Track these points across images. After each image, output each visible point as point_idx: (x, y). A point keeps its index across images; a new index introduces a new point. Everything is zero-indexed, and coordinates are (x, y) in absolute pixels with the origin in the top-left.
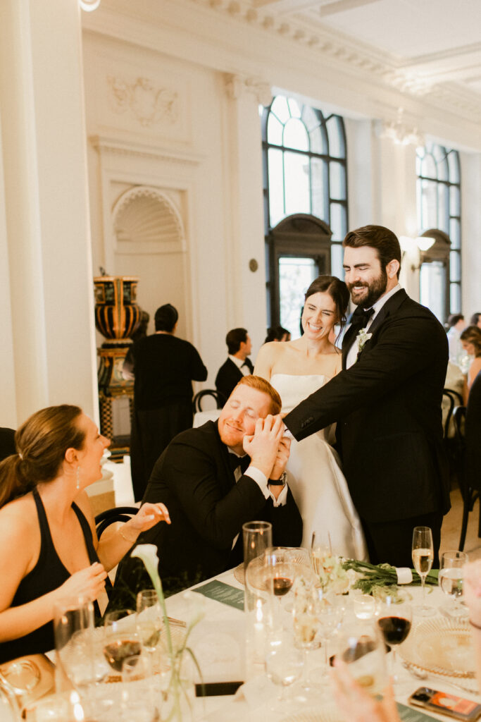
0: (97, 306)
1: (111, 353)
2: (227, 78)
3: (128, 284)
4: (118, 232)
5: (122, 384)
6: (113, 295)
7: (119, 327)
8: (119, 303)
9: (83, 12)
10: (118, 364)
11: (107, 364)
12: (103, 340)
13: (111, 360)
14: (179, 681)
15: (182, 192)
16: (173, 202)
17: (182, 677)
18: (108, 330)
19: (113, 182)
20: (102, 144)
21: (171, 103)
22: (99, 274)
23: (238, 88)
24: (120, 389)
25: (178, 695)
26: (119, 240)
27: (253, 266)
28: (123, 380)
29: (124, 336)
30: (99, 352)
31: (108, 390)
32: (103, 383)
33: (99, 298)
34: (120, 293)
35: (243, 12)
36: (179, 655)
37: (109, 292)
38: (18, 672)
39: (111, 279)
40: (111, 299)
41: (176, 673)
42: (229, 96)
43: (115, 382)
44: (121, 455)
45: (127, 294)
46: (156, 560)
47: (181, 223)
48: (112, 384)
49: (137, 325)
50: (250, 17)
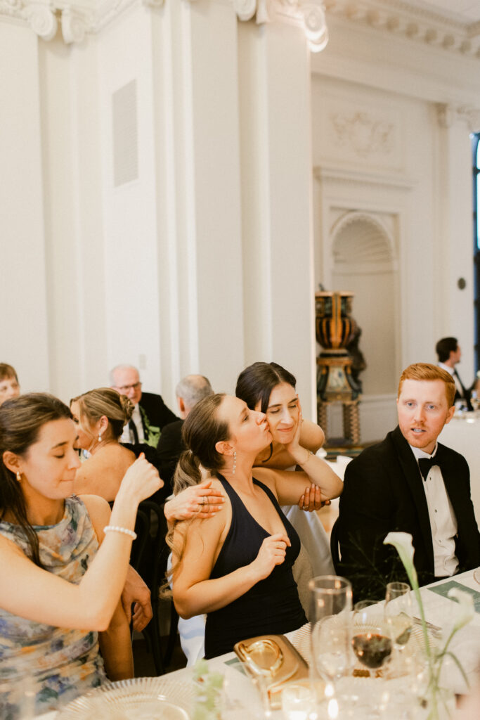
0: (317, 318)
1: (327, 361)
2: (440, 108)
3: (345, 299)
4: (335, 253)
5: (338, 390)
6: (331, 308)
7: (336, 338)
8: (336, 315)
9: (312, 54)
10: (333, 371)
11: (324, 372)
12: (321, 350)
13: (327, 368)
14: (437, 689)
15: (395, 216)
16: (386, 225)
17: (441, 685)
18: (326, 340)
19: (333, 209)
20: (324, 173)
21: (385, 135)
22: (318, 289)
23: (450, 116)
24: (335, 394)
25: (436, 704)
26: (336, 261)
27: (462, 284)
28: (338, 386)
29: (341, 346)
30: (318, 361)
31: (325, 395)
32: (320, 388)
33: (318, 311)
34: (338, 307)
35: (457, 45)
36: (439, 660)
37: (328, 306)
38: (261, 651)
39: (330, 294)
40: (328, 312)
41: (434, 680)
42: (442, 124)
43: (331, 388)
44: (334, 456)
45: (344, 308)
46: (411, 551)
47: (393, 245)
48: (328, 390)
49: (352, 337)
50: (464, 49)
